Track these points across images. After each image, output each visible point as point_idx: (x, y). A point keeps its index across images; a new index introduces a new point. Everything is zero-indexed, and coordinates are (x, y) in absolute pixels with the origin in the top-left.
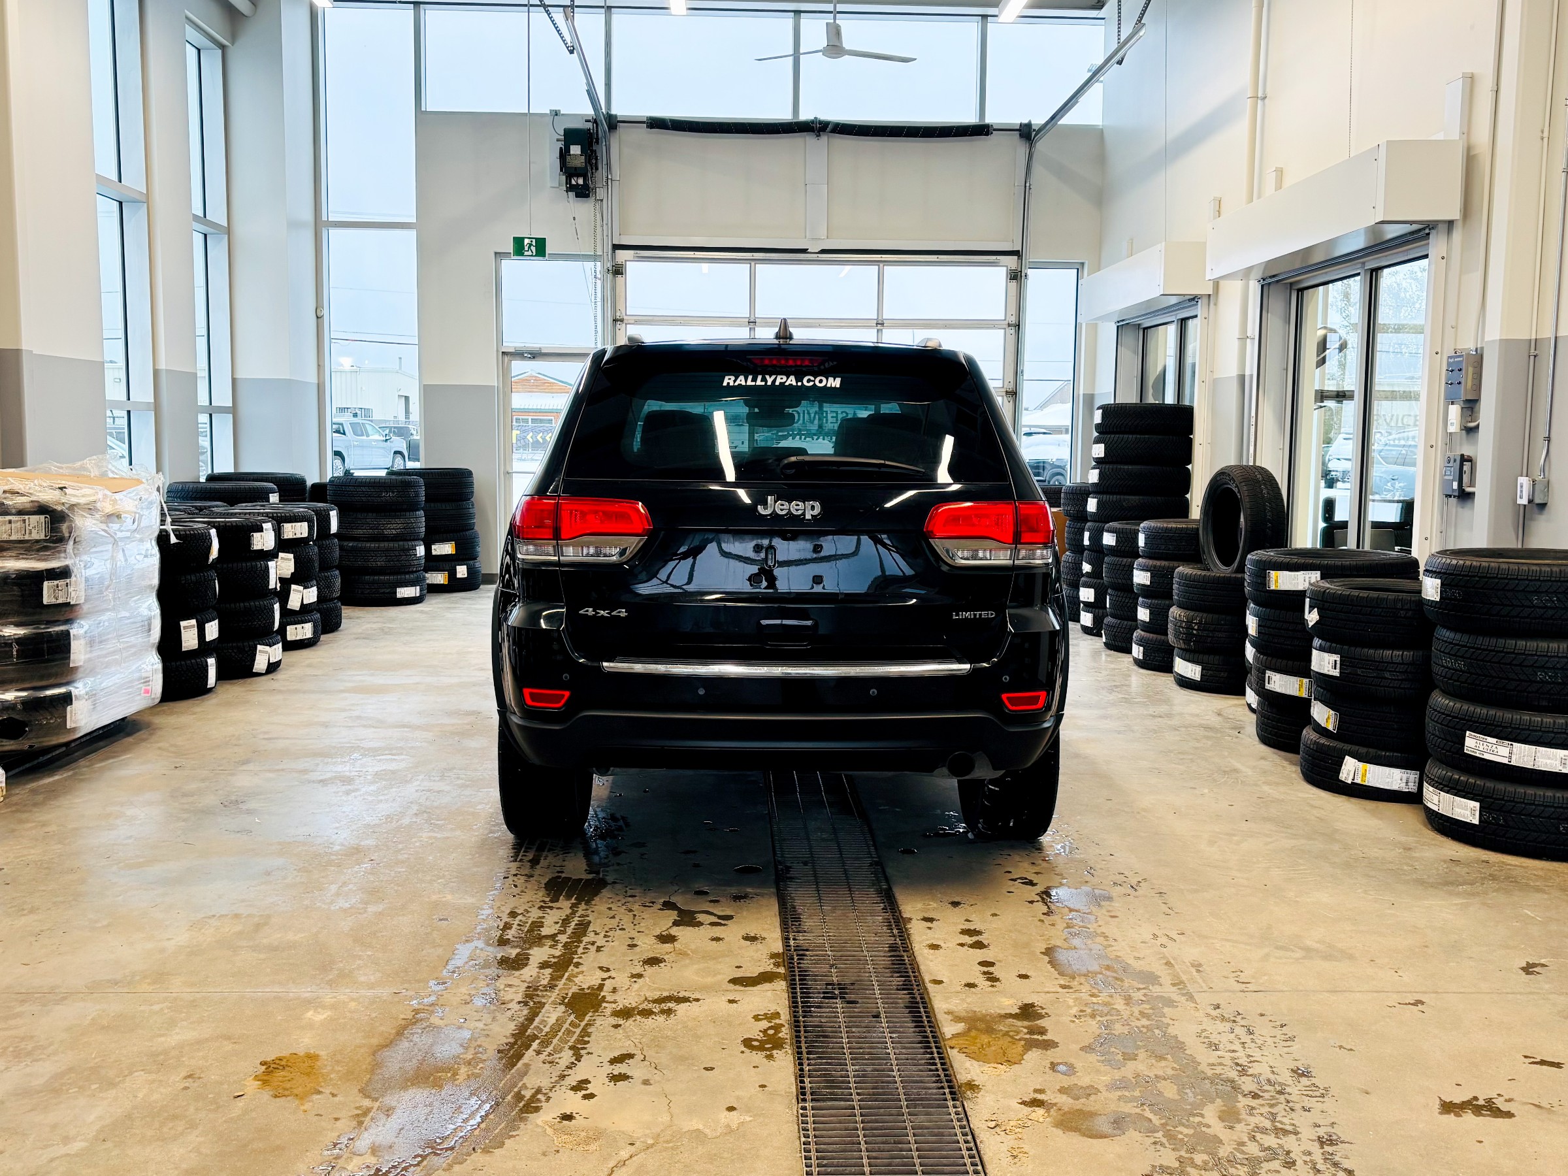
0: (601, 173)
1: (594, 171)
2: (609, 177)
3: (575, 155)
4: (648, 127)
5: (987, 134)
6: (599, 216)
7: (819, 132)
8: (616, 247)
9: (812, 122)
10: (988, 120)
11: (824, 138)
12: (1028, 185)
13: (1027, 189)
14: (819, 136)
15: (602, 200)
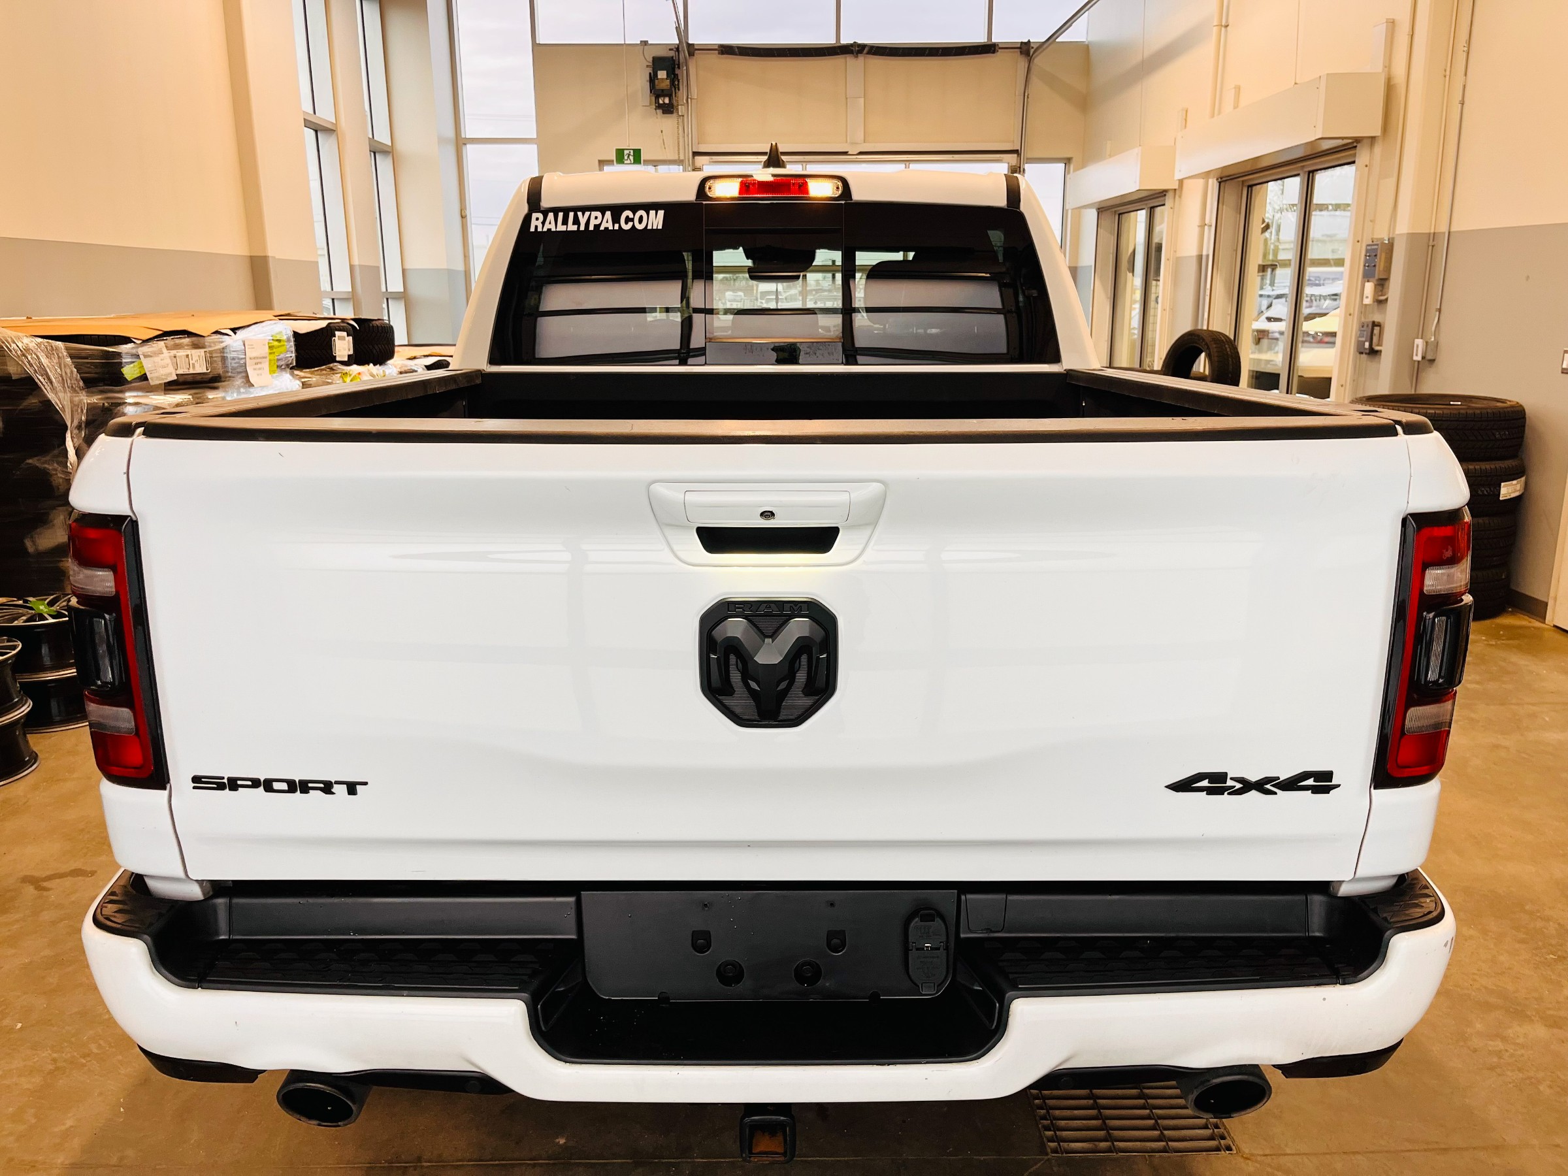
0: (682, 93)
1: (677, 91)
2: (689, 97)
3: (663, 79)
4: (719, 53)
5: (994, 52)
6: (681, 128)
7: (857, 54)
8: (695, 154)
9: (852, 45)
10: (994, 40)
11: (861, 58)
12: (1026, 94)
13: (1025, 95)
14: (857, 57)
15: (683, 116)
